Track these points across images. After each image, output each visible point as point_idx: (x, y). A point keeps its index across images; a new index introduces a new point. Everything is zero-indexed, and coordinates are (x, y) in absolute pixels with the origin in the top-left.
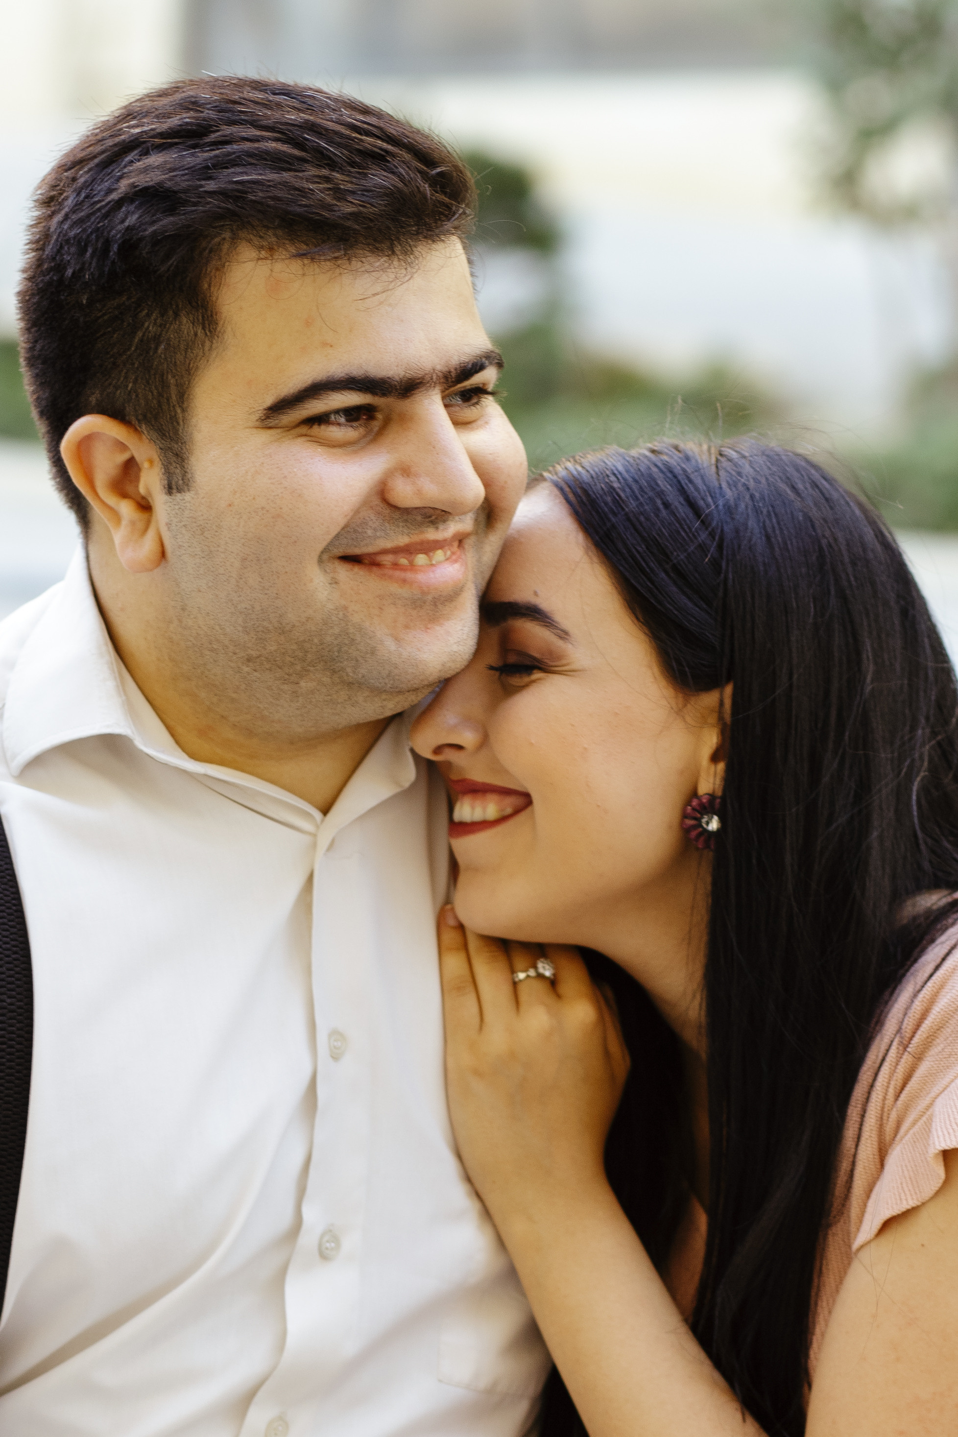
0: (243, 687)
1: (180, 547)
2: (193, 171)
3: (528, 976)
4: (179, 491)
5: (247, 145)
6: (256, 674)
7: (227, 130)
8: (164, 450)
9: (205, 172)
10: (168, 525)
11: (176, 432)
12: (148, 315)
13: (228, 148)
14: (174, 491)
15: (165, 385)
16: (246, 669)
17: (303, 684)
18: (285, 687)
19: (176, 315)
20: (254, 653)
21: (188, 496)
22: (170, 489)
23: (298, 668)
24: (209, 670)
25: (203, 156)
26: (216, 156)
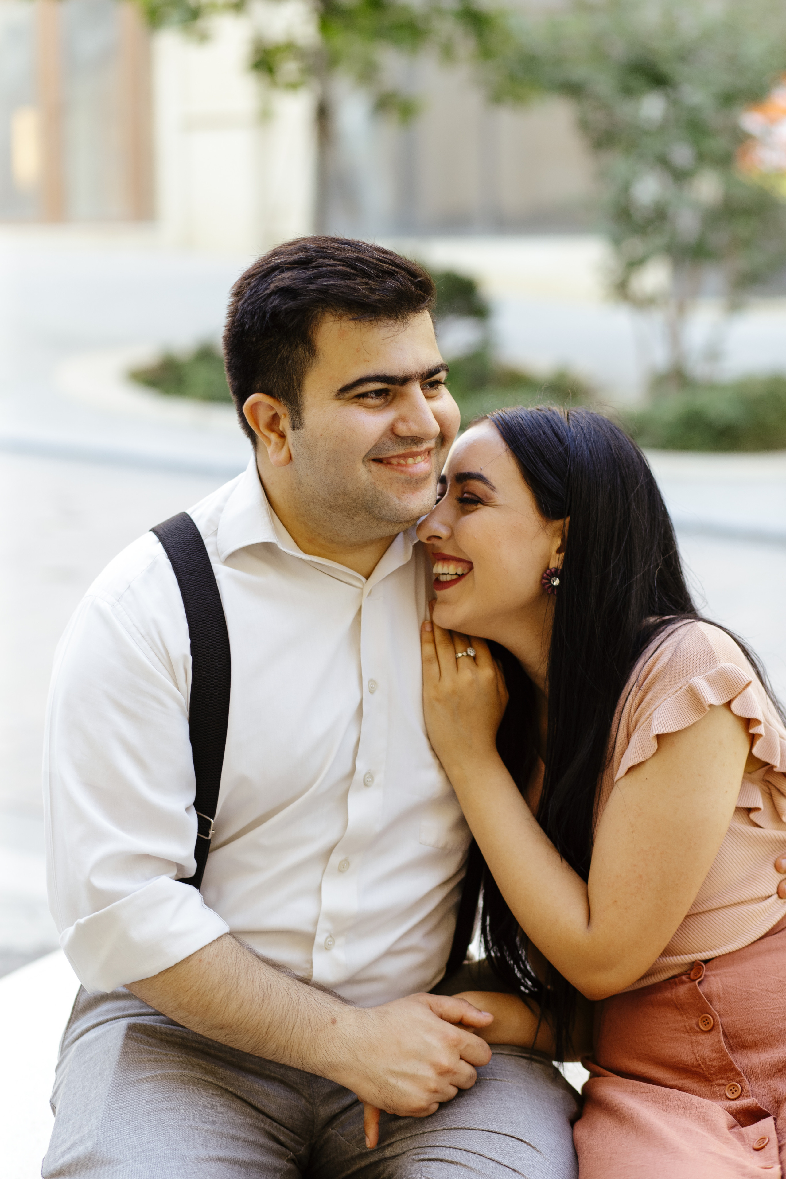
0: (328, 520)
1: (298, 455)
2: (304, 279)
3: (463, 655)
4: (298, 428)
5: (329, 268)
6: (334, 514)
7: (320, 261)
8: (291, 410)
9: (310, 280)
10: (293, 444)
11: (297, 401)
12: (284, 347)
13: (321, 269)
14: (296, 428)
15: (291, 379)
16: (329, 511)
17: (355, 518)
18: (348, 520)
19: (297, 347)
20: (333, 504)
21: (302, 431)
22: (294, 428)
23: (353, 511)
24: (312, 512)
25: (309, 273)
26: (315, 273)
